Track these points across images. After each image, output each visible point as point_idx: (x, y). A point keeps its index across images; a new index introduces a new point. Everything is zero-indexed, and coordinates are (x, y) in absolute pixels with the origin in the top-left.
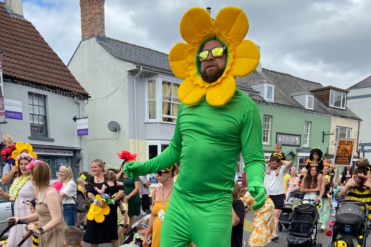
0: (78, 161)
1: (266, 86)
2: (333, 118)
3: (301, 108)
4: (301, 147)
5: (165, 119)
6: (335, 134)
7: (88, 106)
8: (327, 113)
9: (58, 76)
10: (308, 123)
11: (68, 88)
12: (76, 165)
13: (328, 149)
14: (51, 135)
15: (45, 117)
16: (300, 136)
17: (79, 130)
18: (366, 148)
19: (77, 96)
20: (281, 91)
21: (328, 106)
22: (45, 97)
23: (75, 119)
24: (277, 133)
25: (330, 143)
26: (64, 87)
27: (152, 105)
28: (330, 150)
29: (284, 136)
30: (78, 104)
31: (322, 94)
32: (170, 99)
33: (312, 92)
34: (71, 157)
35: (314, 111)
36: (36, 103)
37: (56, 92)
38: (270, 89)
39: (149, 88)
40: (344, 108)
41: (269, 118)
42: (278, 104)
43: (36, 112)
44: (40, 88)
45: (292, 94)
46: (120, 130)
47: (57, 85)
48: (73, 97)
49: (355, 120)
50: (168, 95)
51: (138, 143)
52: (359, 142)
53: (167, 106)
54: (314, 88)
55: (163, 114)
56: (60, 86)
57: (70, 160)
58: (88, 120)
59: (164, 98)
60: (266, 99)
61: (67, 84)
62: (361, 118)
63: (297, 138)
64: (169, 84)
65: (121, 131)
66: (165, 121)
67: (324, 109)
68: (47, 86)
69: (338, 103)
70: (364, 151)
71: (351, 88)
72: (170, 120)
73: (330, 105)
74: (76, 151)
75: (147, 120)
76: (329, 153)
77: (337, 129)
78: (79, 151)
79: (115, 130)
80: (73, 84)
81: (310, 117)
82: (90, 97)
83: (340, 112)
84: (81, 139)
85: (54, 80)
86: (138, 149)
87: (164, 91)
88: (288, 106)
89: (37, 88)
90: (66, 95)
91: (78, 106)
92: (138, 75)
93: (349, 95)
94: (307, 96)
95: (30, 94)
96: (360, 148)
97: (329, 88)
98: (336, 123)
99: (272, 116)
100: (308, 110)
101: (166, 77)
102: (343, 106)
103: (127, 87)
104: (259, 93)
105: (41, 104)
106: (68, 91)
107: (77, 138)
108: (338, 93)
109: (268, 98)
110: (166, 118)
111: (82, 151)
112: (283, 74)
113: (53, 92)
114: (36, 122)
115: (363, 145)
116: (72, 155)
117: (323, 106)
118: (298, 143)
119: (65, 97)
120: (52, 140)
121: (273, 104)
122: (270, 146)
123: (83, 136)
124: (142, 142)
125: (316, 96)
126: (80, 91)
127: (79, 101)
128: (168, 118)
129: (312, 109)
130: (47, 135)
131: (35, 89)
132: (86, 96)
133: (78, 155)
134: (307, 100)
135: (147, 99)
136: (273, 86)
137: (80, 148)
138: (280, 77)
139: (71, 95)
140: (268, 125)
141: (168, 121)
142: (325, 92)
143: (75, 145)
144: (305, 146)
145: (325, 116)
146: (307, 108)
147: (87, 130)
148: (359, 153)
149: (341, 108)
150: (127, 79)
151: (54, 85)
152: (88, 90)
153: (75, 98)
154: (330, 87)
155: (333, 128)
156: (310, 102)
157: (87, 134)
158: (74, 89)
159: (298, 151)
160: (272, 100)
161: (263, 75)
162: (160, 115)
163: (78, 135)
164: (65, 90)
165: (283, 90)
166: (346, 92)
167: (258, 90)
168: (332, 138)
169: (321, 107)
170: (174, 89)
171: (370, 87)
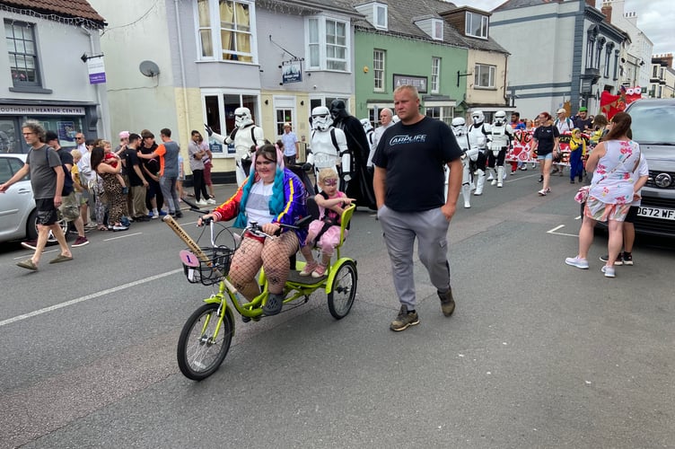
0: (94, 123)
1: (375, 6)
2: (470, 51)
3: (426, 38)
4: (428, 94)
5: (226, 56)
6: (474, 74)
7: (103, 38)
8: (462, 44)
10: (437, 59)
11: (68, 11)
12: (91, 129)
13: (465, 95)
14: (47, 85)
15: (35, 57)
16: (426, 77)
17: (91, 76)
18: (518, 92)
19: (86, 24)
20: (398, 15)
21: (464, 35)
22: (32, 26)
23: (84, 59)
24: (394, 75)
25: (468, 87)
26: (63, 10)
27: (206, 35)
28: (468, 97)
29: (404, 79)
30: (89, 35)
31: (455, 17)
32: (233, 27)
33: (441, 15)
34: (82, 117)
35: (444, 42)
36: (18, 35)
37: (50, 18)
38: (381, 11)
39: (200, 12)
40: (486, 38)
41: (381, 54)
42: (393, 32)
43: (20, 50)
44: (23, 13)
45: (414, 18)
46: (158, 73)
47: (51, 7)
48: (79, 24)
49: (500, 55)
50: (228, 21)
51: (188, 94)
52: (507, 85)
53: (228, 36)
54: (444, 9)
55: (223, 48)
56: (57, 9)
57: (80, 121)
58: (104, 60)
59: (223, 25)
60: (376, 25)
61: (68, 5)
62: (508, 51)
63: (422, 82)
64: (230, 3)
65: (161, 75)
66: (227, 59)
67: (459, 40)
68: (35, 9)
70: (514, 97)
71: (497, 10)
72: (234, 57)
73: (467, 34)
74: (89, 107)
75: (200, 58)
76: (467, 101)
77: (476, 68)
78: (94, 107)
79: (151, 75)
80: (78, 6)
81: (439, 51)
82: (106, 24)
83: (480, 44)
84: (96, 88)
86: (188, 102)
87: (223, 14)
88: (407, 36)
89: (19, 13)
90: (66, 22)
91: (87, 38)
93: (493, 19)
94: (434, 21)
95: (7, 21)
96: (509, 92)
97: (464, 10)
98: (475, 58)
99: (385, 51)
100: (436, 41)
102: (484, 35)
103: (164, 9)
104: (364, 16)
105: (28, 36)
106: (70, 16)
107: (89, 87)
108: (477, 16)
109: (379, 24)
110: (228, 55)
111: (99, 108)
113: (45, 18)
114: (21, 65)
115: (513, 89)
116: (83, 113)
117: (458, 35)
118: (423, 88)
119: (66, 26)
120: (49, 92)
121: (386, 32)
122: (385, 93)
123: (99, 84)
124: (194, 91)
125: (447, 21)
126: (90, 16)
127: (89, 31)
128: (232, 55)
129: (442, 39)
130: (40, 84)
131: (15, 14)
132: (100, 23)
133: (92, 113)
134: (434, 27)
135: (197, 27)
136: (385, 7)
137: (95, 103)
139: (74, 21)
140: (381, 63)
141: (232, 59)
142: (458, 16)
143: (88, 96)
144: (433, 92)
145: (459, 49)
146: (434, 38)
147: (103, 74)
148: (507, 100)
149: (482, 37)
151: (46, 7)
152: (102, 14)
153: (83, 26)
154: (466, 7)
155: (471, 67)
156: (438, 30)
157: (104, 81)
158: (79, 13)
159: (424, 99)
160: (385, 27)
162: (218, 51)
163: (91, 83)
164: (65, 15)
165: (401, 12)
166: (489, 15)
167: (364, 13)
168: (471, 80)
169: (453, 36)
170: (237, 11)
171: (521, 7)
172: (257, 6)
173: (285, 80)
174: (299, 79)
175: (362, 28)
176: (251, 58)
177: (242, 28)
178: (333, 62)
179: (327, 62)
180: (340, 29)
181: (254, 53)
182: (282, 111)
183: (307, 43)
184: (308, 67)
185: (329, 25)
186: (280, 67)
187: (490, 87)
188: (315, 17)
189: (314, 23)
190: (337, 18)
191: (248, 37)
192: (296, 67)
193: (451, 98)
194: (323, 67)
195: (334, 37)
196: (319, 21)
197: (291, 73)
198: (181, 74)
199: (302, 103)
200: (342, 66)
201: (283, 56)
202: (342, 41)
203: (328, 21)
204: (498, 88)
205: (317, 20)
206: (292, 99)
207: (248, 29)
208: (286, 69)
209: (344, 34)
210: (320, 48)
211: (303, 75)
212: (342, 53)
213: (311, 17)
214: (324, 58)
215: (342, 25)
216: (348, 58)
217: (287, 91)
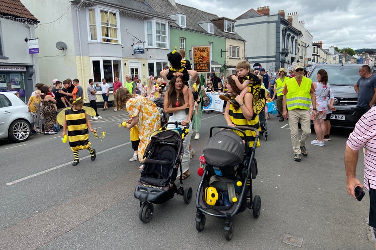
0: (31, 75)
1: (180, 16)
2: (227, 40)
3: (205, 32)
5: (104, 40)
6: (229, 51)
7: (37, 30)
8: (223, 36)
9: (10, 5)
10: (211, 43)
11: (19, 15)
12: (30, 78)
13: (225, 62)
14: (6, 54)
17: (30, 50)
19: (28, 22)
20: (191, 20)
21: (223, 31)
23: (26, 40)
24: (190, 51)
25: (227, 57)
26: (16, 14)
27: (94, 29)
28: (227, 63)
30: (29, 28)
31: (219, 23)
32: (108, 25)
33: (212, 21)
34: (25, 72)
35: (215, 35)
37: (9, 18)
38: (183, 18)
39: (90, 15)
40: (234, 33)
41: (184, 40)
42: (189, 29)
45: (199, 23)
46: (67, 49)
47: (9, 13)
48: (24, 22)
49: (242, 42)
50: (106, 22)
51: (83, 59)
52: (245, 57)
53: (106, 30)
54: (213, 18)
55: (103, 36)
56: (12, 13)
57: (23, 75)
58: (39, 41)
59: (103, 24)
60: (181, 26)
61: (19, 11)
62: (245, 40)
64: (106, 12)
65: (68, 50)
66: (105, 41)
67: (221, 34)
68: (0, 13)
69: (229, 30)
71: (237, 19)
72: (109, 41)
73: (225, 31)
74: (28, 67)
75: (90, 40)
76: (227, 65)
77: (231, 48)
78: (32, 66)
79: (63, 49)
80: (23, 12)
81: (212, 39)
82: (39, 22)
83: (231, 36)
84: (33, 56)
85: (6, 8)
86: (83, 64)
87: (103, 18)
88: (196, 31)
90: (18, 21)
91: (28, 29)
92: (80, 5)
93: (237, 24)
94: (209, 24)
97: (223, 19)
98: (229, 43)
99: (186, 39)
101: (103, 7)
103: (71, 15)
104: (175, 21)
106: (20, 17)
107: (29, 56)
108: (229, 22)
109: (182, 25)
110: (105, 39)
111: (35, 67)
112: (191, 8)
113: (6, 18)
115: (247, 59)
116: (25, 70)
117: (220, 31)
119: (17, 23)
120: (7, 58)
121: (186, 29)
123: (34, 54)
124: (86, 58)
125: (215, 24)
126: (31, 18)
127: (30, 26)
128: (107, 39)
129: (213, 33)
130: (1, 54)
132: (36, 22)
133: (31, 70)
134: (209, 27)
135: (89, 24)
136: (185, 16)
137: (32, 64)
138: (189, 10)
139: (22, 20)
140: (184, 45)
141: (107, 41)
142: (221, 22)
143: (28, 61)
145: (222, 39)
146: (210, 33)
147: (38, 49)
149: (232, 33)
150: (71, 8)
151: (6, 12)
152: (36, 17)
153: (26, 23)
155: (228, 47)
156: (211, 29)
157: (38, 53)
158: (24, 16)
160: (185, 27)
161: (177, 8)
162: (100, 37)
163: (30, 53)
164: (17, 17)
166: (235, 21)
167: (175, 19)
168: (228, 54)
169: (219, 32)
170: (110, 17)
171: (250, 18)
172: (121, 15)
173: (135, 53)
174: (143, 52)
175: (174, 27)
176: (117, 41)
177: (113, 25)
178: (160, 44)
179: (157, 44)
180: (163, 27)
181: (119, 38)
182: (133, 69)
183: (146, 34)
184: (147, 46)
185: (158, 25)
186: (132, 46)
187: (237, 58)
188: (150, 21)
189: (149, 24)
190: (162, 22)
191: (116, 30)
192: (141, 46)
193: (219, 63)
194: (155, 46)
195: (160, 31)
196: (152, 23)
197: (139, 49)
198: (80, 49)
199: (144, 65)
200: (164, 46)
201: (134, 40)
202: (164, 33)
203: (157, 23)
204: (241, 58)
205: (151, 22)
206: (139, 63)
207: (116, 26)
208: (136, 47)
209: (165, 29)
210: (153, 37)
211: (145, 50)
212: (164, 39)
213: (148, 21)
214: (155, 42)
215: (164, 25)
216: (167, 42)
217: (136, 58)
